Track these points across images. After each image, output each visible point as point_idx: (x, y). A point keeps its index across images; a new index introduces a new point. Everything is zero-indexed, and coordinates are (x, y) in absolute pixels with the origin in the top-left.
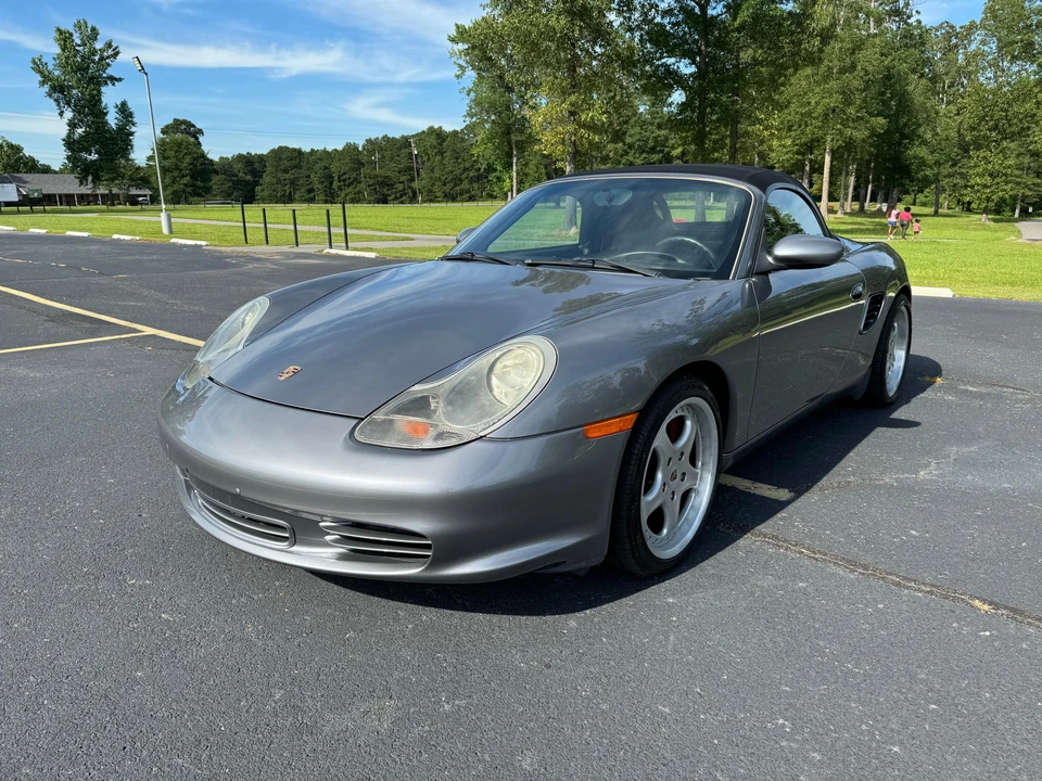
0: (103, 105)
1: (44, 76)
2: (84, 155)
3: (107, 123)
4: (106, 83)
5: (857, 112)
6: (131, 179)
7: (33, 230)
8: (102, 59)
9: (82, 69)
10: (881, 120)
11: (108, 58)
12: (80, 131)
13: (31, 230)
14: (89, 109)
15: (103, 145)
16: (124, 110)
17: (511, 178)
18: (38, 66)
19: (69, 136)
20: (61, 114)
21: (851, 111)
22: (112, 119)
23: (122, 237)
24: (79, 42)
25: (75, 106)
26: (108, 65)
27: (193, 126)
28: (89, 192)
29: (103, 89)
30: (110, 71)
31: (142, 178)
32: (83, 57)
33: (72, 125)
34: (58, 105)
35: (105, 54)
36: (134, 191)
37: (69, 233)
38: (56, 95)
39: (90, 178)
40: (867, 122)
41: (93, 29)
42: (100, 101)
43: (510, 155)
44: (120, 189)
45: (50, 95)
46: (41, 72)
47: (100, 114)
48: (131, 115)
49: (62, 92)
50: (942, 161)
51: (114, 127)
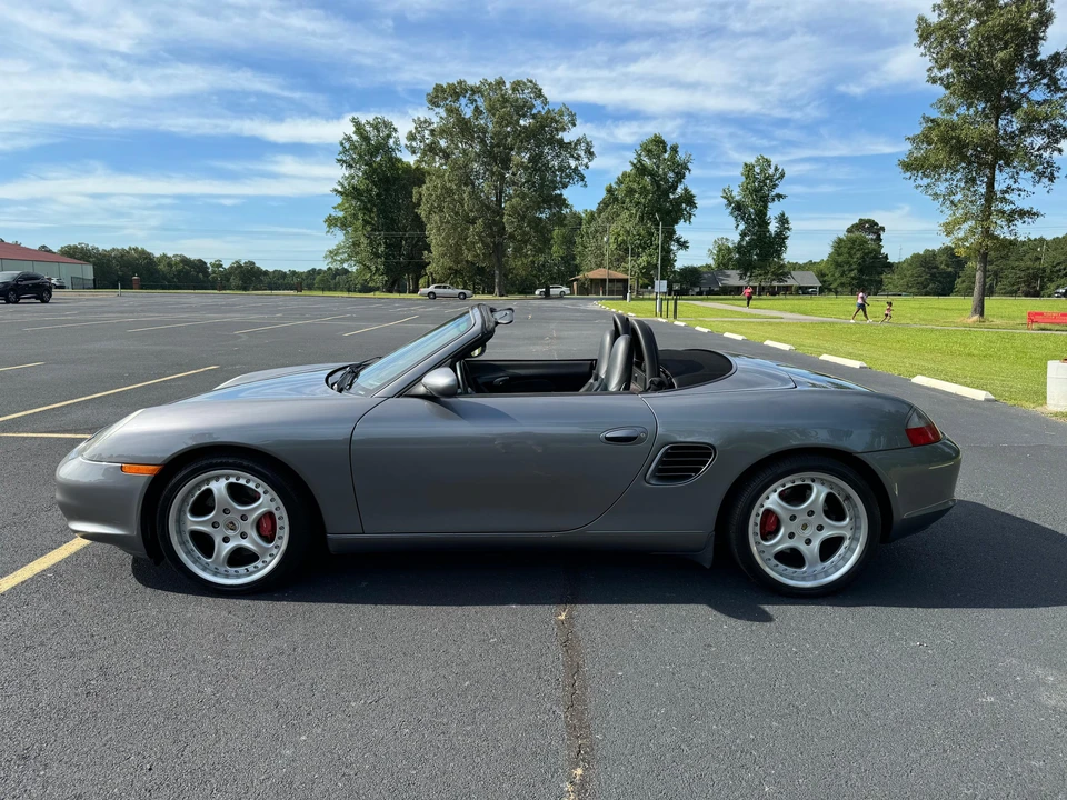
0: (768, 217)
1: (728, 201)
2: (748, 257)
3: (768, 231)
4: (773, 200)
6: (774, 274)
8: (772, 181)
9: (757, 191)
11: (776, 180)
12: (747, 238)
14: (757, 220)
15: (762, 249)
16: (783, 220)
18: (726, 194)
19: (739, 243)
20: (737, 227)
22: (773, 227)
24: (758, 171)
25: (748, 220)
26: (776, 185)
29: (770, 205)
30: (777, 190)
31: (783, 272)
32: (759, 183)
33: (743, 235)
34: (736, 220)
35: (775, 177)
36: (775, 283)
38: (736, 213)
39: (748, 274)
42: (766, 213)
44: (768, 282)
45: (732, 213)
46: (727, 198)
47: (763, 222)
48: (788, 223)
49: (740, 210)
51: (773, 233)
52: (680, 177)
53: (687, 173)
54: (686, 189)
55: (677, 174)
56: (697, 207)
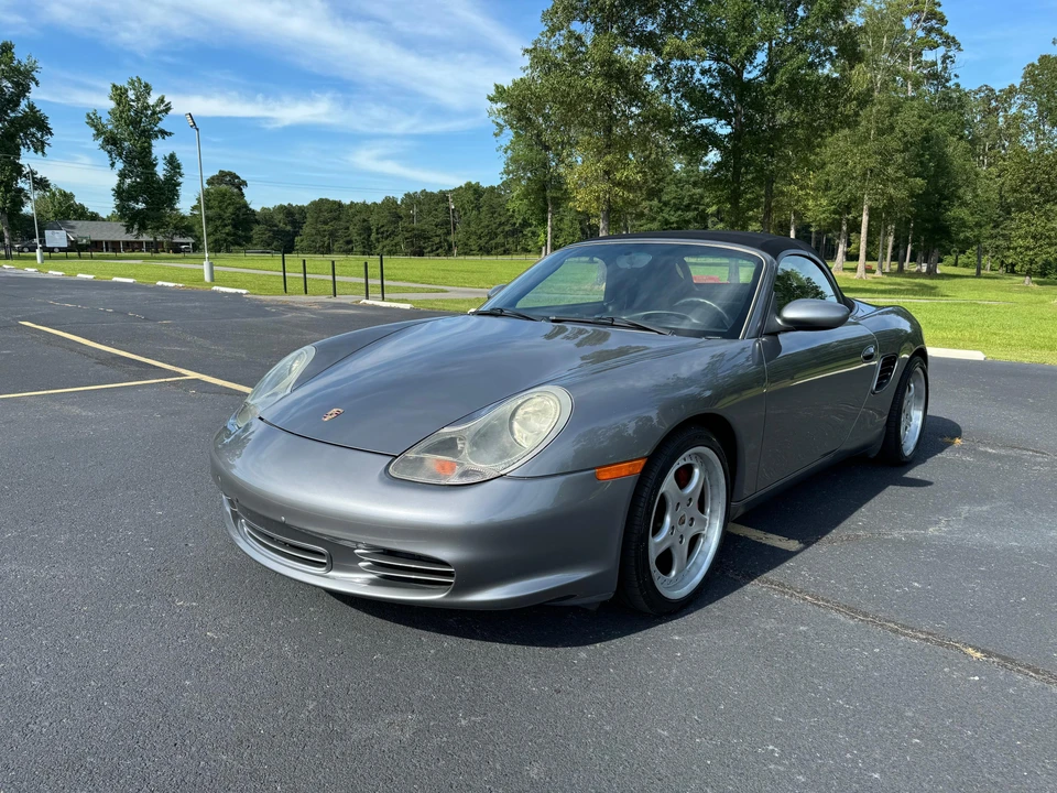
0: (153, 157)
1: (98, 130)
2: (132, 204)
3: (155, 174)
4: (157, 137)
6: (175, 228)
7: (81, 276)
8: (154, 113)
9: (135, 123)
10: (920, 181)
11: (160, 112)
12: (128, 181)
13: (79, 275)
14: (139, 160)
15: (151, 195)
16: (172, 161)
17: (545, 233)
18: (93, 121)
19: (119, 186)
20: (113, 165)
22: (161, 171)
23: (166, 284)
24: (133, 97)
25: (126, 158)
26: (160, 119)
27: (238, 178)
28: (133, 239)
29: (154, 142)
30: (161, 125)
31: (185, 227)
32: (136, 112)
33: (122, 175)
34: (111, 156)
35: (158, 109)
36: (177, 239)
37: (115, 279)
38: (109, 147)
39: (136, 227)
40: (906, 182)
41: (146, 86)
42: (150, 152)
43: (545, 211)
44: (165, 237)
45: (103, 147)
46: (95, 126)
47: (150, 165)
48: (179, 166)
49: (114, 144)
50: (983, 223)
51: (162, 178)
52: (22, 90)
53: (33, 85)
54: (31, 107)
55: (16, 85)
56: (51, 134)
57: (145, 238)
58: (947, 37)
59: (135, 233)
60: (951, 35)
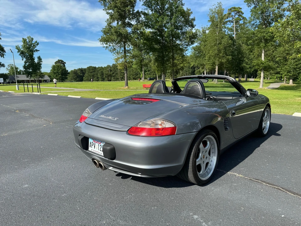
1: (18, 50)
2: (28, 70)
3: (35, 62)
4: (35, 52)
5: (223, 55)
6: (39, 76)
8: (34, 45)
9: (29, 48)
10: (230, 57)
11: (36, 45)
12: (27, 64)
14: (30, 58)
15: (33, 67)
16: (39, 58)
17: (142, 74)
18: (17, 48)
19: (24, 65)
20: (23, 60)
21: (221, 55)
22: (36, 61)
24: (28, 41)
25: (26, 57)
26: (36, 47)
27: (63, 61)
28: (29, 79)
29: (34, 53)
30: (36, 48)
31: (42, 75)
32: (29, 45)
33: (25, 62)
34: (22, 57)
35: (35, 44)
36: (40, 79)
38: (22, 55)
39: (30, 76)
40: (226, 57)
41: (32, 38)
42: (33, 56)
43: (142, 68)
45: (20, 55)
46: (18, 49)
47: (33, 59)
48: (41, 59)
49: (23, 54)
50: (252, 67)
51: (36, 63)
56: (5, 52)
57: (32, 79)
58: (243, 17)
59: (29, 78)
60: (244, 17)
